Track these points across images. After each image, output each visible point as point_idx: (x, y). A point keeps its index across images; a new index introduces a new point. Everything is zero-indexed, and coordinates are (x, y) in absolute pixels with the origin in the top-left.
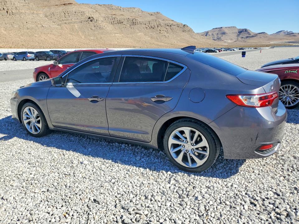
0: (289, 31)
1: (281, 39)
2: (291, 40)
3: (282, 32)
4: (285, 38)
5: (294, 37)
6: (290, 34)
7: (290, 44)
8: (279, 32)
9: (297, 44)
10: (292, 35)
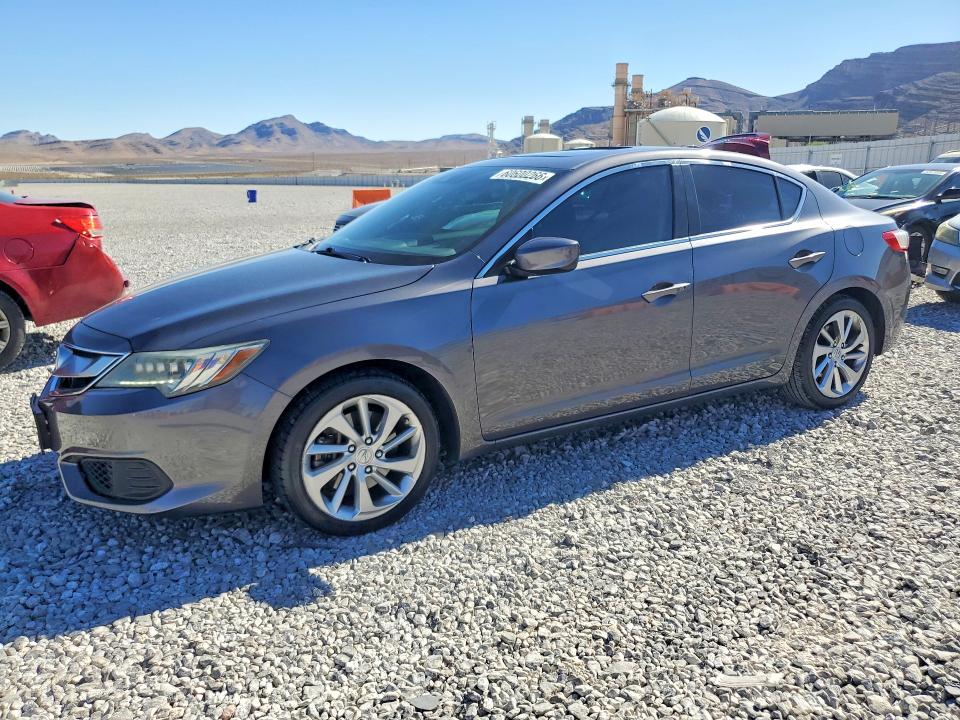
0: (43, 134)
1: (25, 158)
2: (59, 162)
3: (21, 135)
4: (36, 154)
5: (63, 154)
6: (50, 143)
7: (61, 173)
8: (12, 133)
9: (82, 176)
10: (56, 146)
